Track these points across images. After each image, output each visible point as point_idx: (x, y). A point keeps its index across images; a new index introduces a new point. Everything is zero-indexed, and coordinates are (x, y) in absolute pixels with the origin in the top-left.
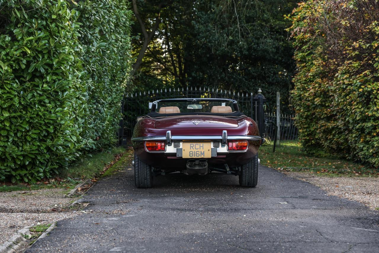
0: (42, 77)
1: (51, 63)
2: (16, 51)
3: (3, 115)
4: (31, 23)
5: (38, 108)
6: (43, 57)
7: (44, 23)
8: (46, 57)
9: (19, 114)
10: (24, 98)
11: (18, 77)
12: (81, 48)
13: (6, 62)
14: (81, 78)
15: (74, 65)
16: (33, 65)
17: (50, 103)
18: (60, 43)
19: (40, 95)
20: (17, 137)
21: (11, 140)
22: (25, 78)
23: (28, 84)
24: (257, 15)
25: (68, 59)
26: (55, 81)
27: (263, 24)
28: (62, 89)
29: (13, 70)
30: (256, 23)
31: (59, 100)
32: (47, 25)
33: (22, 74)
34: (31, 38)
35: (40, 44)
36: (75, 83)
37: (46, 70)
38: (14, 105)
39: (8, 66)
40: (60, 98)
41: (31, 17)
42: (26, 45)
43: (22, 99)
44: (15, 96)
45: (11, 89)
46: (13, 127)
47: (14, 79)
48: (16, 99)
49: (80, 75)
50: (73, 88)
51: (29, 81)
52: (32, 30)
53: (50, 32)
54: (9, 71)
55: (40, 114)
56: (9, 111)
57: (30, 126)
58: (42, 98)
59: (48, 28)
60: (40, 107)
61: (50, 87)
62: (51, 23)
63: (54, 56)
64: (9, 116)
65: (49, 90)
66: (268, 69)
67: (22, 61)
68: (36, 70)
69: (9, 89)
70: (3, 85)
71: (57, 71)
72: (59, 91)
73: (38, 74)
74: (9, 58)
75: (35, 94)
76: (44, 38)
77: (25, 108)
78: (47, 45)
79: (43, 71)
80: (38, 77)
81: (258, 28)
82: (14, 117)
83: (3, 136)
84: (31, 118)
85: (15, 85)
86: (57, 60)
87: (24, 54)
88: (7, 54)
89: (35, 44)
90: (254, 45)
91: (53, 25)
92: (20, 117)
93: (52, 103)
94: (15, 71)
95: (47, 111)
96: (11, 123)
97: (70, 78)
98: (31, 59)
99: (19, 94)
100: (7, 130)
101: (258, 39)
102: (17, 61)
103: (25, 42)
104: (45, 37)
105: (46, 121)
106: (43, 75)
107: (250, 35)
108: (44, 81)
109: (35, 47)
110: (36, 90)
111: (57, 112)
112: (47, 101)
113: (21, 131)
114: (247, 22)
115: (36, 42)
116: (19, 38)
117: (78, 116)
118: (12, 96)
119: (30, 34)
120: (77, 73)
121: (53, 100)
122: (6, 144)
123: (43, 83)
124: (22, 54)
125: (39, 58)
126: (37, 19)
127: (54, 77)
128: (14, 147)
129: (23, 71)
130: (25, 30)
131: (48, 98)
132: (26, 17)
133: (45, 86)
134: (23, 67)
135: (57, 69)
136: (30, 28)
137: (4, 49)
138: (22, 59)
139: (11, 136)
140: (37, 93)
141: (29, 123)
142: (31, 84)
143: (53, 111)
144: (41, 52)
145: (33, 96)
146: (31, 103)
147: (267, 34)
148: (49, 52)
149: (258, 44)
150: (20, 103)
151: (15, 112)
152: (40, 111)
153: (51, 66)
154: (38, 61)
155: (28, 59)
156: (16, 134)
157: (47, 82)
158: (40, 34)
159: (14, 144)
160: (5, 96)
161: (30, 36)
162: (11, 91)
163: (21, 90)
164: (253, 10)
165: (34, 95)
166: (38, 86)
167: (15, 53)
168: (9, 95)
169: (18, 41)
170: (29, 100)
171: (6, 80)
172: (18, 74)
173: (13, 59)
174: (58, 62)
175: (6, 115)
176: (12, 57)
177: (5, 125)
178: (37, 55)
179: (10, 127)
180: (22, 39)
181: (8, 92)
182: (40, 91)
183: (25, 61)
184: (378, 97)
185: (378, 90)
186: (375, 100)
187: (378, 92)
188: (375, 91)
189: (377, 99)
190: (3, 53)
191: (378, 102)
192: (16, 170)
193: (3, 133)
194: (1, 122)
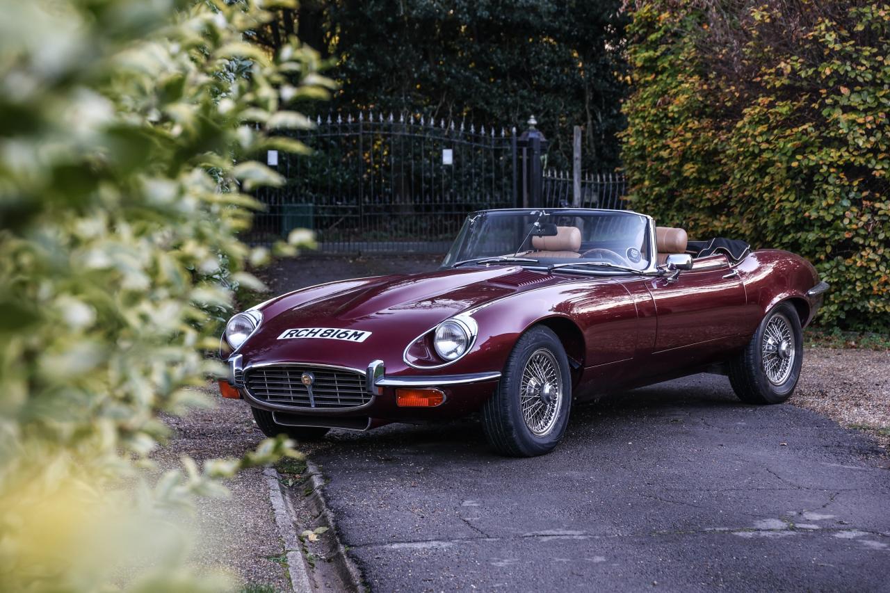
184: (831, 180)
185: (831, 165)
186: (825, 186)
187: (832, 170)
188: (825, 168)
189: (827, 183)
191: (831, 191)
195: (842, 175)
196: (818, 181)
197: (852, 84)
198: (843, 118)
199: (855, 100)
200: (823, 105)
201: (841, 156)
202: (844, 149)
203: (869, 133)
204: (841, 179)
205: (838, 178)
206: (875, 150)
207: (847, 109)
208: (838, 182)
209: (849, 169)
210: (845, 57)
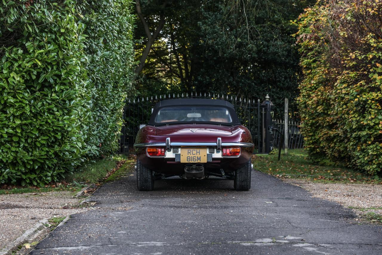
0: (51, 87)
1: (59, 73)
2: (28, 63)
3: (15, 123)
4: (42, 37)
5: (47, 115)
6: (52, 69)
7: (54, 36)
8: (55, 68)
9: (30, 121)
10: (35, 107)
11: (29, 87)
12: (87, 58)
13: (18, 73)
14: (86, 87)
15: (80, 75)
16: (43, 76)
17: (58, 111)
18: (68, 55)
19: (49, 104)
20: (28, 143)
21: (22, 145)
22: (35, 88)
23: (38, 94)
24: (267, 15)
25: (75, 70)
26: (63, 91)
27: (273, 25)
28: (70, 98)
29: (25, 80)
30: (266, 24)
31: (66, 109)
32: (56, 38)
33: (32, 84)
34: (42, 51)
35: (50, 56)
36: (81, 93)
37: (55, 80)
38: (25, 113)
39: (20, 77)
40: (68, 106)
41: (42, 31)
42: (37, 57)
43: (33, 107)
44: (26, 104)
45: (23, 98)
46: (24, 134)
47: (25, 89)
48: (27, 108)
49: (86, 84)
50: (79, 97)
51: (39, 90)
52: (42, 43)
53: (59, 45)
54: (21, 81)
55: (49, 121)
56: (21, 119)
57: (39, 132)
58: (51, 106)
59: (57, 42)
60: (49, 115)
61: (58, 96)
62: (60, 37)
63: (62, 68)
64: (21, 124)
65: (57, 99)
66: (279, 73)
67: (33, 72)
68: (46, 80)
69: (21, 98)
70: (15, 95)
71: (64, 82)
72: (66, 100)
73: (47, 84)
74: (21, 69)
75: (45, 103)
76: (53, 51)
77: (35, 115)
78: (56, 57)
79: (52, 81)
80: (47, 87)
81: (269, 30)
82: (25, 124)
83: (15, 142)
84: (41, 125)
85: (26, 95)
86: (65, 71)
87: (35, 66)
88: (19, 66)
89: (46, 57)
90: (264, 47)
91: (62, 38)
92: (31, 124)
93: (60, 111)
94: (26, 81)
95: (56, 118)
96: (23, 130)
97: (77, 88)
98: (41, 70)
99: (30, 102)
100: (19, 137)
101: (268, 41)
102: (29, 72)
103: (36, 54)
104: (55, 49)
105: (55, 128)
106: (52, 85)
107: (259, 37)
108: (53, 90)
109: (45, 59)
110: (45, 99)
111: (65, 119)
112: (55, 109)
113: (32, 138)
114: (257, 23)
115: (46, 54)
116: (31, 51)
117: (83, 123)
118: (24, 105)
119: (40, 47)
120: (83, 82)
121: (61, 109)
122: (17, 150)
123: (52, 92)
124: (33, 66)
125: (49, 69)
126: (47, 33)
127: (62, 87)
128: (25, 152)
129: (33, 81)
130: (36, 43)
131: (56, 106)
132: (37, 31)
133: (53, 95)
134: (34, 77)
135: (65, 79)
136: (40, 41)
137: (16, 61)
138: (33, 70)
139: (22, 142)
140: (47, 102)
141: (39, 129)
142: (41, 93)
143: (60, 119)
144: (50, 64)
145: (43, 105)
146: (40, 111)
147: (278, 36)
148: (58, 64)
149: (268, 46)
150: (31, 111)
151: (26, 119)
152: (49, 119)
153: (59, 76)
154: (47, 72)
155: (39, 70)
156: (26, 140)
157: (55, 92)
158: (49, 47)
159: (24, 150)
160: (17, 105)
161: (40, 49)
162: (23, 100)
163: (32, 99)
164: (263, 10)
165: (43, 103)
166: (47, 96)
167: (27, 65)
168: (20, 104)
169: (30, 54)
170: (39, 108)
171: (18, 90)
172: (29, 84)
173: (25, 70)
174: (66, 73)
175: (18, 122)
176: (23, 69)
177: (16, 132)
178: (46, 66)
179: (21, 133)
180: (34, 51)
181: (20, 102)
182: (49, 100)
183: (35, 73)
184: (373, 107)
185: (373, 99)
186: (370, 110)
187: (373, 102)
188: (370, 101)
189: (371, 108)
190: (16, 65)
191: (373, 111)
192: (25, 174)
193: (15, 139)
194: (13, 128)
195: (378, 104)
196: (367, 107)
201: (377, 96)
202: (379, 93)
204: (378, 106)
205: (376, 106)
208: (376, 107)
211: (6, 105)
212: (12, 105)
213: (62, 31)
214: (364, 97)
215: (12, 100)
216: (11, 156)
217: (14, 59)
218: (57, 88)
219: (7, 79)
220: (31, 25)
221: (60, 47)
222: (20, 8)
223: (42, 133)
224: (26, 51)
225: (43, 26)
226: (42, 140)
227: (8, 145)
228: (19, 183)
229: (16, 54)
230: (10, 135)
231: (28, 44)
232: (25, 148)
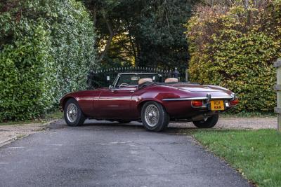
0: (30, 66)
7: (31, 38)
9: (18, 85)
10: (21, 77)
11: (17, 66)
13: (11, 59)
14: (53, 66)
17: (34, 79)
19: (29, 75)
22: (21, 67)
23: (22, 70)
34: (24, 46)
38: (15, 81)
39: (12, 61)
40: (40, 77)
41: (24, 35)
43: (19, 78)
44: (16, 76)
46: (15, 92)
47: (15, 67)
48: (16, 78)
51: (23, 68)
54: (13, 63)
56: (13, 84)
58: (30, 77)
59: (33, 41)
61: (34, 71)
64: (13, 86)
65: (34, 73)
68: (27, 62)
70: (9, 71)
72: (39, 73)
73: (28, 65)
74: (13, 57)
77: (21, 82)
79: (30, 63)
83: (10, 97)
85: (16, 70)
87: (21, 54)
88: (12, 55)
89: (26, 49)
91: (36, 39)
92: (19, 87)
94: (16, 63)
95: (33, 83)
96: (14, 90)
97: (45, 66)
99: (18, 74)
100: (12, 94)
102: (17, 58)
103: (21, 48)
110: (27, 73)
112: (32, 78)
113: (19, 94)
116: (18, 46)
118: (14, 76)
119: (24, 44)
121: (36, 78)
122: (12, 101)
123: (31, 69)
125: (29, 56)
128: (16, 102)
129: (20, 63)
130: (21, 42)
132: (22, 35)
134: (20, 61)
138: (19, 57)
139: (14, 97)
141: (23, 90)
142: (24, 70)
144: (29, 53)
150: (18, 80)
151: (16, 84)
152: (29, 84)
153: (35, 60)
155: (23, 57)
156: (16, 96)
157: (33, 69)
158: (28, 44)
160: (11, 76)
162: (14, 73)
165: (26, 75)
166: (28, 71)
167: (16, 54)
170: (23, 78)
171: (11, 68)
172: (18, 65)
173: (15, 57)
174: (38, 58)
175: (11, 86)
177: (11, 91)
178: (27, 55)
181: (12, 74)
182: (29, 73)
183: (21, 58)
188: (214, 71)
190: (10, 54)
191: (216, 77)
192: (17, 114)
193: (10, 95)
194: (9, 89)
197: (220, 50)
198: (218, 58)
199: (221, 54)
200: (213, 56)
201: (218, 68)
202: (218, 66)
203: (225, 62)
205: (217, 74)
206: (226, 67)
207: (219, 56)
209: (220, 72)
210: (218, 43)
211: (5, 76)
212: (8, 76)
213: (36, 35)
214: (211, 69)
215: (8, 74)
216: (8, 104)
217: (9, 51)
218: (33, 67)
219: (5, 62)
220: (18, 32)
221: (35, 44)
222: (12, 23)
223: (25, 91)
224: (15, 47)
225: (24, 33)
226: (25, 95)
227: (6, 98)
228: (13, 119)
229: (10, 48)
230: (7, 93)
231: (16, 43)
232: (16, 100)
